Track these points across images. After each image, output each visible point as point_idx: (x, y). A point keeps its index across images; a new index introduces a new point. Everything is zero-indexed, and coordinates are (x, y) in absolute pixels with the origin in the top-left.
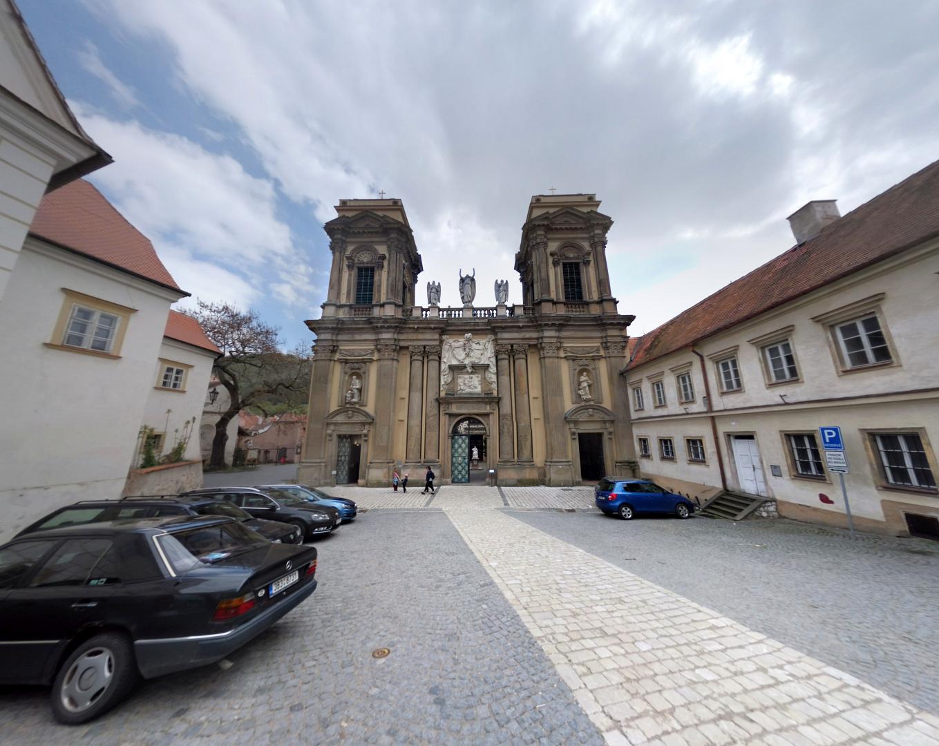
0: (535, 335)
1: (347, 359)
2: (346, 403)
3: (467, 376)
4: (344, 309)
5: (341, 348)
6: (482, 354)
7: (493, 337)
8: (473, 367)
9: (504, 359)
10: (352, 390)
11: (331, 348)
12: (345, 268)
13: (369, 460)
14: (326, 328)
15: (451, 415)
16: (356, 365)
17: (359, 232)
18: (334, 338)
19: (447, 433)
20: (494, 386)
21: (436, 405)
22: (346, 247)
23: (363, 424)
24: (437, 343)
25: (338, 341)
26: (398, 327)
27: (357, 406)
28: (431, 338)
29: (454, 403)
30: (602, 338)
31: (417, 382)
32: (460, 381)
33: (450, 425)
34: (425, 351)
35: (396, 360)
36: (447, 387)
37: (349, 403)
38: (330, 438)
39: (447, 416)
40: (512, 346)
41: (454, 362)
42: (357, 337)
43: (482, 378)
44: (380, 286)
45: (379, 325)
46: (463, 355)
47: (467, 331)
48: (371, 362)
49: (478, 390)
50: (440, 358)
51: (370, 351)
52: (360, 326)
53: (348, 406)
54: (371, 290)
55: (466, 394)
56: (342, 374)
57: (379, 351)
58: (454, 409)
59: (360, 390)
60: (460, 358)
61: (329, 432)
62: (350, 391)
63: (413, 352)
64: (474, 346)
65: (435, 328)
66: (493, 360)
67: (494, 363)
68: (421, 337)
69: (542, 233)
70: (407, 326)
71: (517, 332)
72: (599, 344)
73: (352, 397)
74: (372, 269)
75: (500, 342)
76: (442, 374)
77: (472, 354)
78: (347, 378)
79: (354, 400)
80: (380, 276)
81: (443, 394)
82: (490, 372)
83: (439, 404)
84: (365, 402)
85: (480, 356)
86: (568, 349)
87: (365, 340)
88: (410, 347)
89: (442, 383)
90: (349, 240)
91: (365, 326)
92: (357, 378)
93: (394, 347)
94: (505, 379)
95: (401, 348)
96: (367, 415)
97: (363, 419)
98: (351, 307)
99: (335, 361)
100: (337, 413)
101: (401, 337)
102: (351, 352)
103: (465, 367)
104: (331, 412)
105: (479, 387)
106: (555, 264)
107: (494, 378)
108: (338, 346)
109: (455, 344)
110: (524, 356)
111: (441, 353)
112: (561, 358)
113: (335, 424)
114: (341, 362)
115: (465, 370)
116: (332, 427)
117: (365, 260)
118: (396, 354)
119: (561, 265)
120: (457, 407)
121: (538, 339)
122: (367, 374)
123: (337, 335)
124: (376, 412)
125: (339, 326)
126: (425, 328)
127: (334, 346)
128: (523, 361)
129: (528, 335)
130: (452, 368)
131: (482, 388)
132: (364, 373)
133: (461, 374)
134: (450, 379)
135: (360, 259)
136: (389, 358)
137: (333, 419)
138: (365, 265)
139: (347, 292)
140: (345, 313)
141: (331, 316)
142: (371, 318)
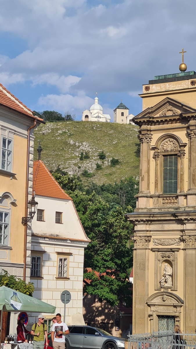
1: (159, 249)
2: (161, 288)
4: (154, 199)
5: (153, 237)
10: (165, 276)
12: (152, 159)
16: (167, 254)
18: (148, 229)
22: (152, 135)
23: (175, 306)
25: (150, 231)
27: (169, 291)
37: (164, 288)
38: (152, 318)
42: (166, 227)
44: (182, 175)
45: (183, 218)
48: (178, 251)
51: (177, 241)
52: (168, 218)
53: (163, 290)
56: (156, 262)
57: (184, 241)
59: (172, 276)
61: (150, 312)
62: (163, 278)
73: (166, 282)
78: (160, 265)
79: (166, 285)
80: (182, 164)
84: (176, 287)
87: (172, 230)
90: (153, 128)
91: (172, 218)
92: (168, 266)
96: (178, 299)
97: (175, 302)
98: (159, 196)
99: (149, 250)
100: (154, 296)
102: (162, 242)
104: (150, 295)
108: (151, 236)
113: (154, 305)
114: (154, 251)
117: (169, 149)
122: (176, 261)
123: (150, 225)
124: (185, 296)
127: (148, 237)
132: (174, 261)
135: (164, 148)
136: (193, 247)
137: (152, 302)
138: (170, 153)
139: (155, 182)
140: (155, 203)
141: (143, 207)
142: (177, 209)
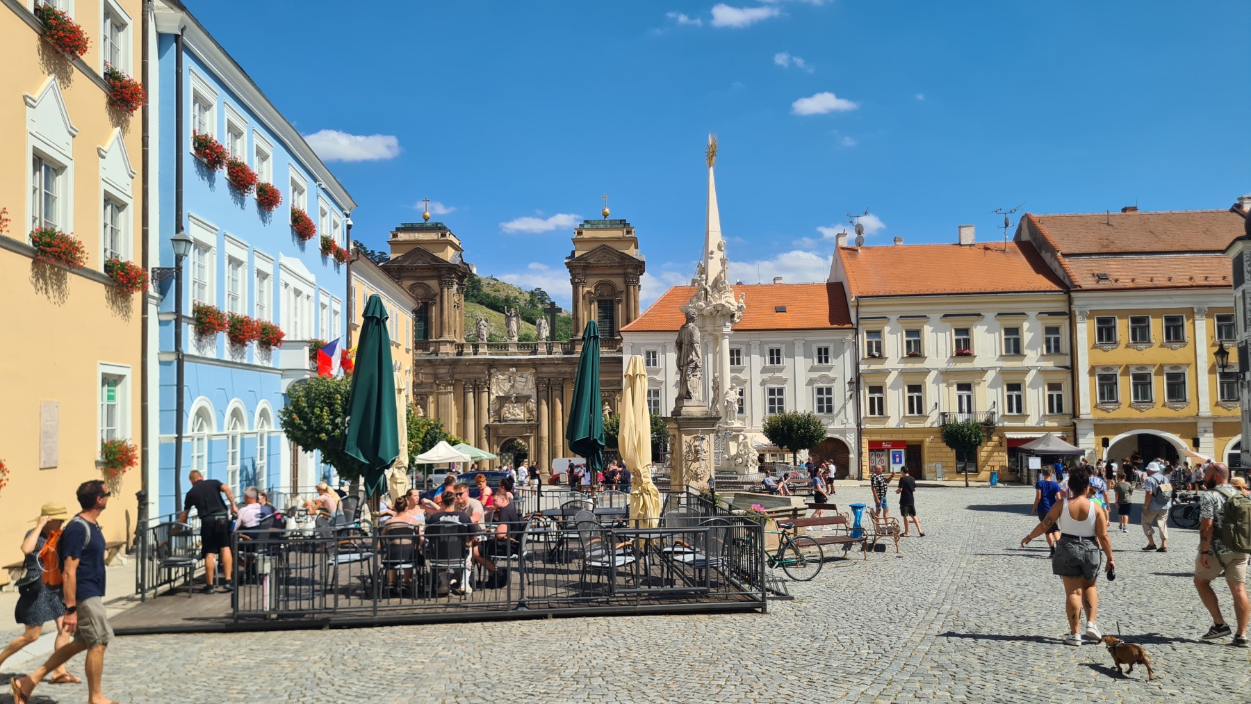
0: (569, 370)
3: (512, 405)
6: (524, 386)
8: (516, 397)
9: (542, 390)
15: (499, 437)
16: (419, 397)
17: (412, 269)
19: (495, 451)
20: (535, 414)
21: (486, 429)
24: (486, 376)
28: (481, 372)
29: (501, 428)
31: (470, 411)
32: (506, 409)
33: (498, 445)
34: (475, 384)
35: (452, 392)
36: (495, 414)
39: (495, 439)
40: (549, 380)
41: (502, 393)
42: (418, 371)
43: (524, 406)
44: (434, 322)
45: (437, 363)
46: (509, 387)
47: (512, 366)
48: (431, 394)
49: (522, 417)
50: (489, 389)
51: (430, 385)
54: (426, 324)
55: (511, 420)
57: (437, 385)
58: (501, 433)
60: (506, 389)
63: (465, 385)
65: (483, 364)
66: (535, 390)
67: (535, 393)
68: (472, 371)
70: (461, 363)
71: (554, 367)
74: (426, 303)
75: (540, 375)
76: (491, 403)
77: (516, 385)
80: (434, 312)
81: (492, 421)
82: (531, 401)
83: (489, 428)
87: (425, 375)
88: (463, 381)
89: (491, 411)
92: (421, 408)
93: (450, 381)
94: (543, 408)
95: (456, 381)
101: (456, 371)
103: (510, 397)
106: (591, 302)
107: (535, 406)
109: (501, 377)
110: (560, 388)
111: (490, 385)
115: (510, 400)
117: (419, 297)
118: (452, 387)
119: (596, 302)
120: (503, 431)
121: (570, 373)
126: (476, 364)
128: (559, 392)
130: (499, 398)
131: (524, 415)
132: (426, 403)
133: (507, 403)
134: (497, 407)
135: (414, 295)
136: (447, 390)
138: (420, 301)
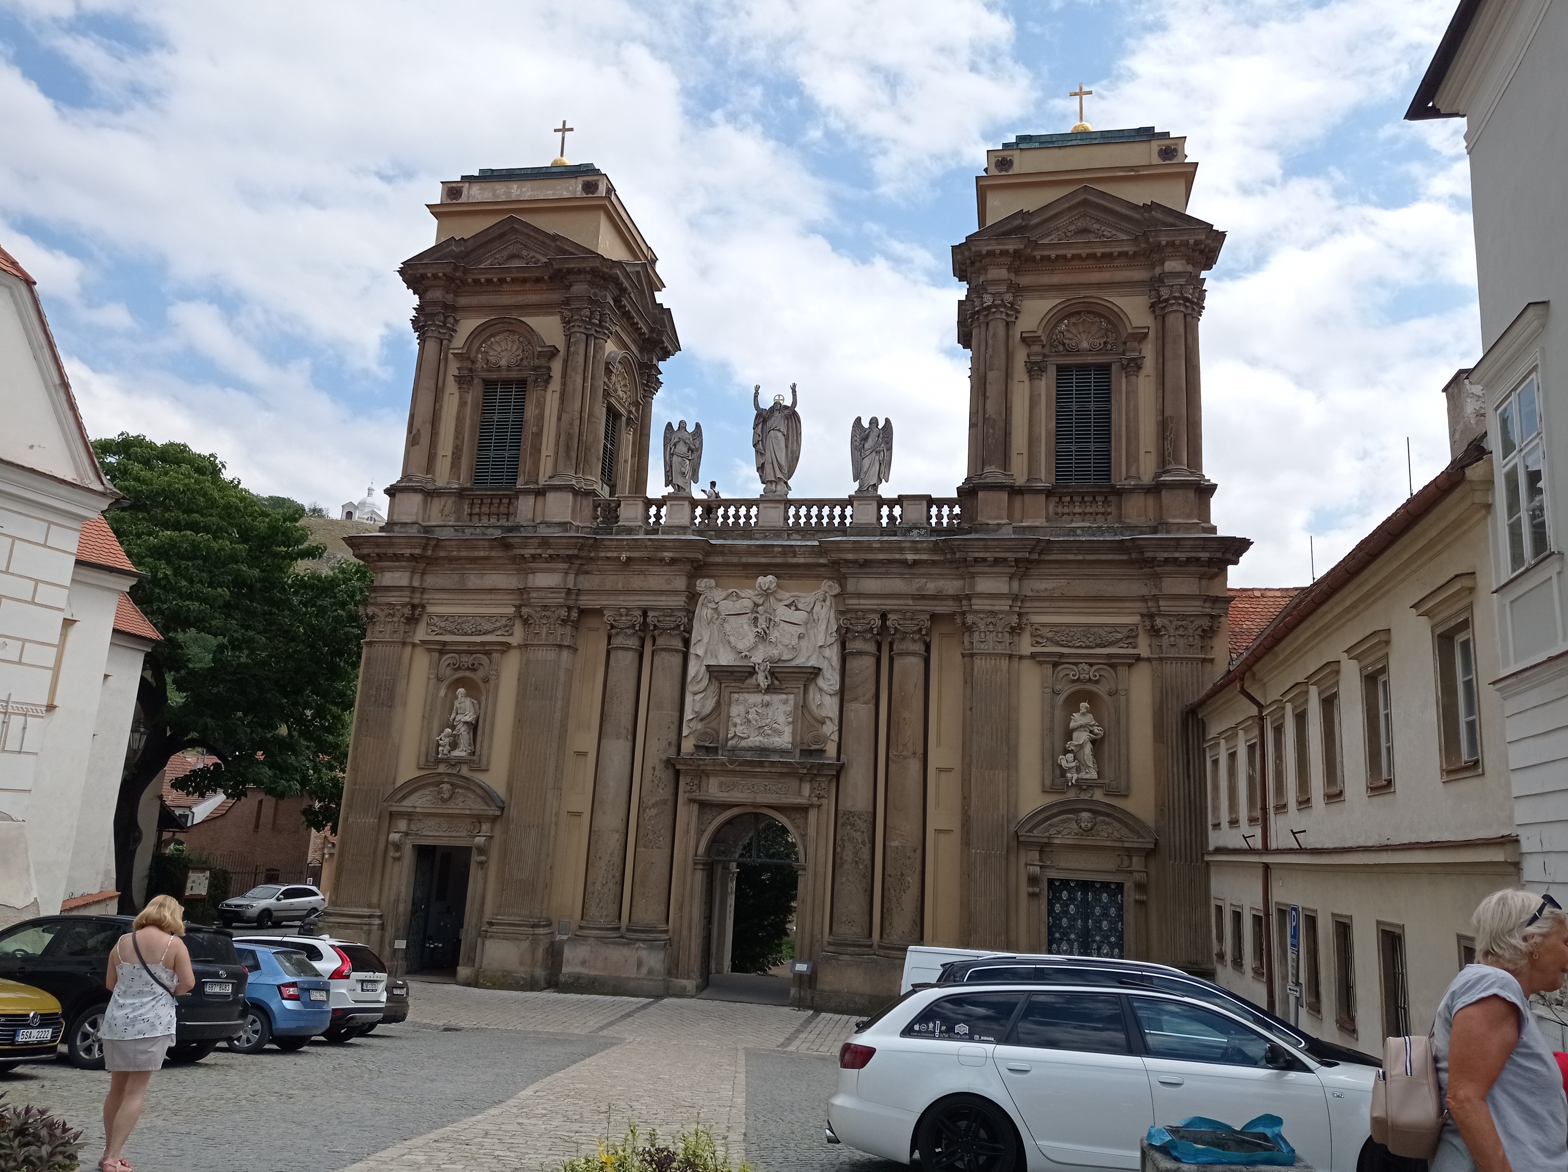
0: (951, 586)
1: (444, 644)
2: (438, 761)
3: (756, 698)
4: (443, 500)
5: (430, 609)
6: (800, 637)
7: (837, 590)
8: (772, 674)
9: (860, 653)
10: (453, 727)
11: (407, 611)
12: (451, 387)
13: (487, 916)
14: (397, 557)
15: (704, 805)
16: (466, 660)
17: (489, 281)
18: (416, 584)
19: (691, 852)
20: (830, 729)
21: (666, 776)
22: (457, 321)
23: (478, 819)
24: (680, 601)
25: (424, 590)
26: (576, 557)
27: (465, 771)
28: (665, 587)
29: (715, 773)
30: (1143, 599)
31: (622, 710)
32: (736, 711)
33: (700, 832)
34: (645, 624)
35: (569, 647)
36: (700, 726)
37: (447, 761)
38: (398, 855)
39: (696, 807)
40: (884, 616)
41: (726, 658)
42: (474, 581)
43: (796, 707)
44: (539, 435)
45: (528, 552)
46: (751, 638)
47: (765, 569)
48: (503, 652)
49: (784, 740)
50: (687, 642)
51: (503, 621)
52: (482, 554)
53: (442, 768)
54: (517, 445)
55: (750, 749)
56: (433, 682)
57: (526, 622)
58: (714, 790)
59: (474, 727)
60: (740, 646)
61: (394, 837)
62: (448, 730)
63: (612, 627)
64: (783, 612)
65: (673, 561)
66: (833, 654)
67: (836, 662)
68: (637, 582)
69: (1003, 273)
70: (602, 554)
71: (901, 576)
72: (1135, 619)
73: (454, 745)
74: (522, 384)
75: (851, 602)
76: (690, 688)
77: (774, 635)
78: (442, 693)
79: (456, 753)
80: (541, 405)
81: (688, 746)
82: (821, 690)
83: (677, 773)
84: (484, 760)
85: (795, 641)
86: (1044, 631)
87: (492, 591)
88: (607, 613)
89: (688, 715)
90: (463, 301)
91: (493, 554)
92: (467, 695)
93: (563, 613)
94: (859, 712)
95: (583, 612)
96: (487, 795)
97: (476, 806)
98: (461, 494)
99: (414, 645)
100: (414, 786)
101: (587, 582)
102: (456, 624)
103: (752, 672)
104: (400, 782)
105: (788, 730)
106: (1034, 370)
107: (829, 706)
108: (423, 607)
109: (727, 606)
110: (919, 648)
111: (689, 631)
112: (1021, 657)
113: (410, 816)
114: (430, 650)
115: (752, 681)
116: (402, 825)
117: (503, 362)
118: (568, 630)
119: (1052, 372)
120: (721, 785)
121: (957, 598)
122: (492, 683)
123: (423, 573)
124: (510, 788)
125: (429, 553)
126: (650, 560)
127: (414, 607)
128: (915, 664)
129: (932, 587)
130: (716, 673)
131: (794, 734)
132: (486, 681)
133: (740, 691)
134: (710, 704)
135: (489, 358)
136: (551, 641)
137: (404, 803)
138: (504, 374)
139: (453, 453)
140: (446, 512)
141: (409, 521)
142: (511, 529)
